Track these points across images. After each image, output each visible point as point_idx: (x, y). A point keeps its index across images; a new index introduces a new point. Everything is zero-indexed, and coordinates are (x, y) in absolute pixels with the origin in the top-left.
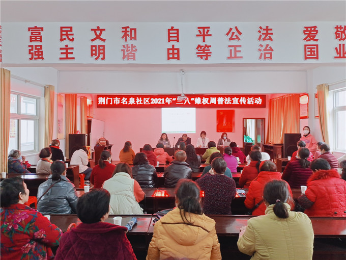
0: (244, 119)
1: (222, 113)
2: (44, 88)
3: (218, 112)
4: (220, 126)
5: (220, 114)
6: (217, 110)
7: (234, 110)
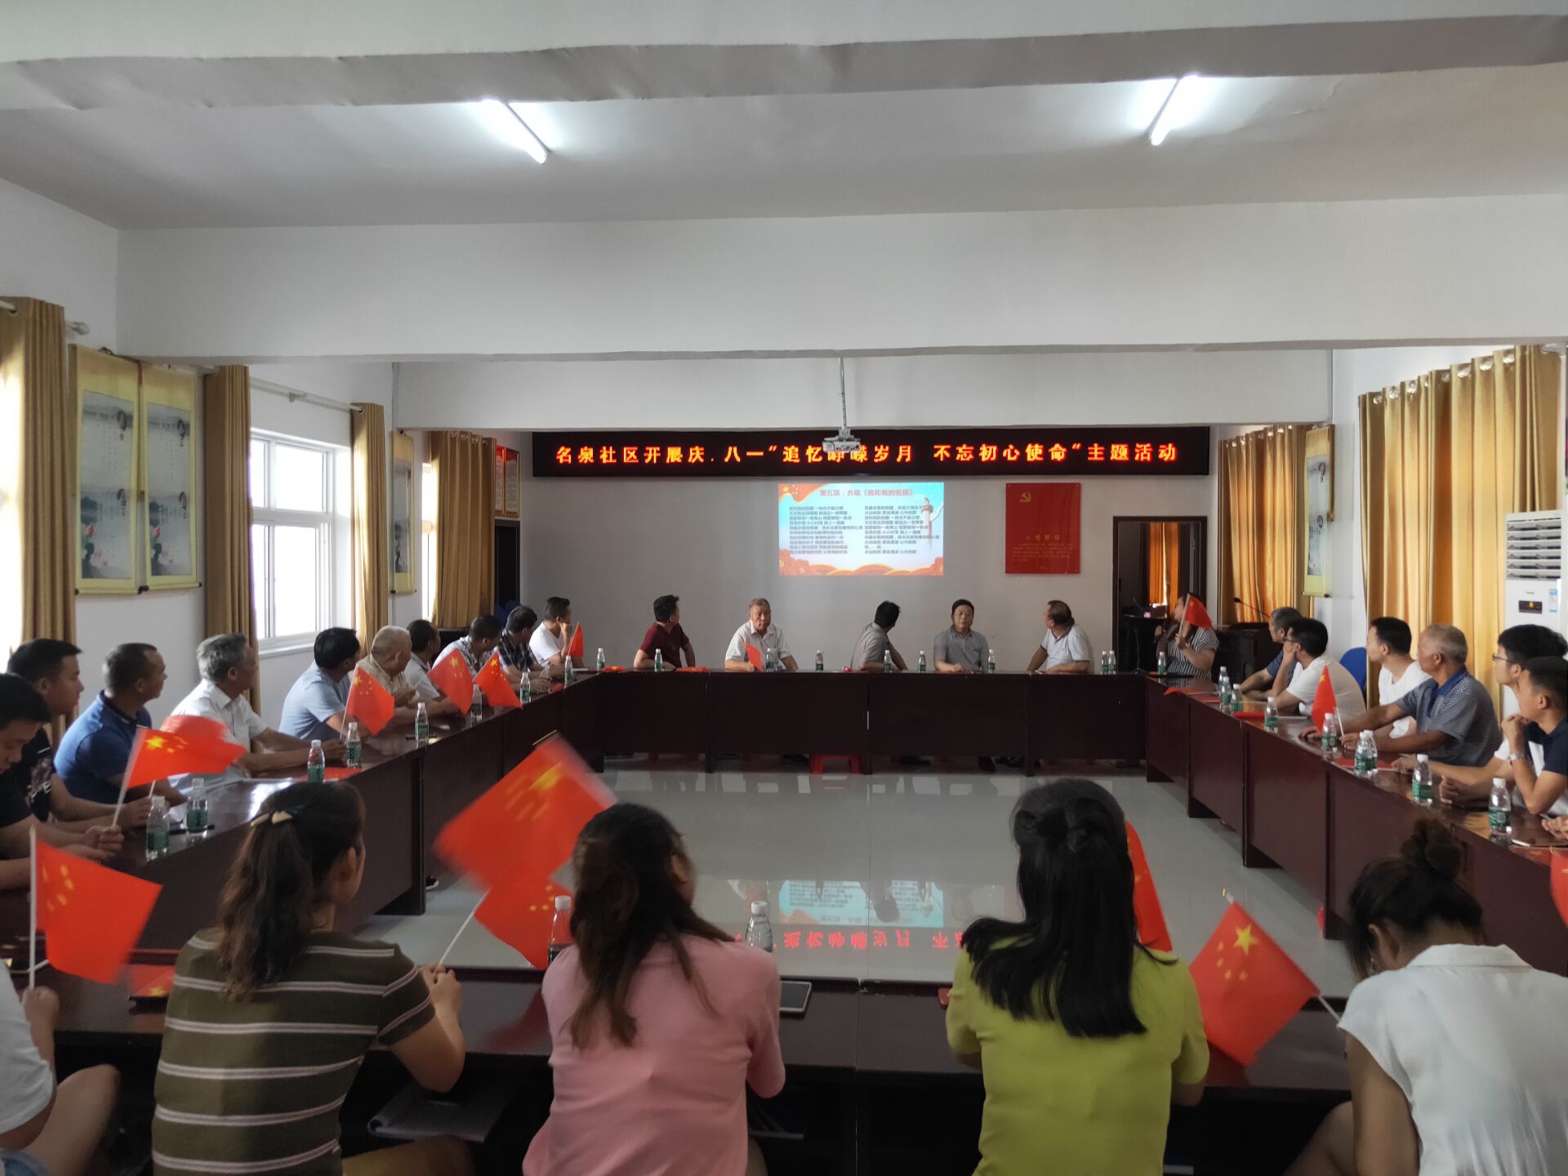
0: (1117, 520)
1: (1027, 498)
2: (346, 418)
3: (1013, 492)
4: (1022, 548)
5: (1022, 501)
6: (1007, 484)
7: (1079, 485)
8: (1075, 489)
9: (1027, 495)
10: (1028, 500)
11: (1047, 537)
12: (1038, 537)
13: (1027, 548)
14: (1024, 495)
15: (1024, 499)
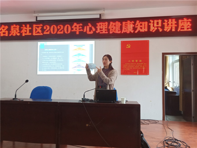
0: (164, 54)
3: (123, 44)
4: (127, 65)
5: (127, 47)
6: (121, 41)
7: (149, 41)
8: (147, 43)
9: (129, 45)
10: (129, 47)
11: (137, 61)
12: (133, 61)
13: (129, 65)
14: (128, 45)
15: (128, 47)
